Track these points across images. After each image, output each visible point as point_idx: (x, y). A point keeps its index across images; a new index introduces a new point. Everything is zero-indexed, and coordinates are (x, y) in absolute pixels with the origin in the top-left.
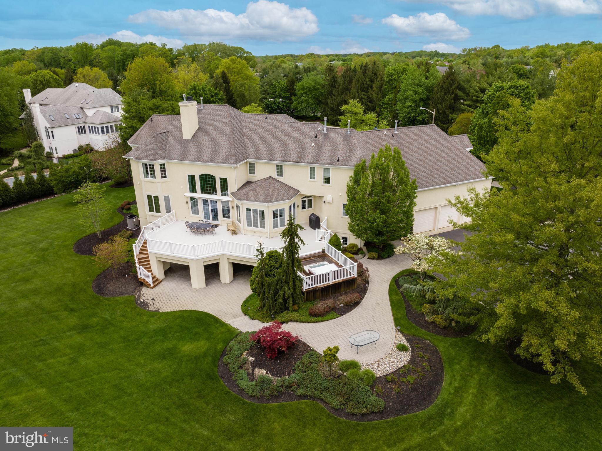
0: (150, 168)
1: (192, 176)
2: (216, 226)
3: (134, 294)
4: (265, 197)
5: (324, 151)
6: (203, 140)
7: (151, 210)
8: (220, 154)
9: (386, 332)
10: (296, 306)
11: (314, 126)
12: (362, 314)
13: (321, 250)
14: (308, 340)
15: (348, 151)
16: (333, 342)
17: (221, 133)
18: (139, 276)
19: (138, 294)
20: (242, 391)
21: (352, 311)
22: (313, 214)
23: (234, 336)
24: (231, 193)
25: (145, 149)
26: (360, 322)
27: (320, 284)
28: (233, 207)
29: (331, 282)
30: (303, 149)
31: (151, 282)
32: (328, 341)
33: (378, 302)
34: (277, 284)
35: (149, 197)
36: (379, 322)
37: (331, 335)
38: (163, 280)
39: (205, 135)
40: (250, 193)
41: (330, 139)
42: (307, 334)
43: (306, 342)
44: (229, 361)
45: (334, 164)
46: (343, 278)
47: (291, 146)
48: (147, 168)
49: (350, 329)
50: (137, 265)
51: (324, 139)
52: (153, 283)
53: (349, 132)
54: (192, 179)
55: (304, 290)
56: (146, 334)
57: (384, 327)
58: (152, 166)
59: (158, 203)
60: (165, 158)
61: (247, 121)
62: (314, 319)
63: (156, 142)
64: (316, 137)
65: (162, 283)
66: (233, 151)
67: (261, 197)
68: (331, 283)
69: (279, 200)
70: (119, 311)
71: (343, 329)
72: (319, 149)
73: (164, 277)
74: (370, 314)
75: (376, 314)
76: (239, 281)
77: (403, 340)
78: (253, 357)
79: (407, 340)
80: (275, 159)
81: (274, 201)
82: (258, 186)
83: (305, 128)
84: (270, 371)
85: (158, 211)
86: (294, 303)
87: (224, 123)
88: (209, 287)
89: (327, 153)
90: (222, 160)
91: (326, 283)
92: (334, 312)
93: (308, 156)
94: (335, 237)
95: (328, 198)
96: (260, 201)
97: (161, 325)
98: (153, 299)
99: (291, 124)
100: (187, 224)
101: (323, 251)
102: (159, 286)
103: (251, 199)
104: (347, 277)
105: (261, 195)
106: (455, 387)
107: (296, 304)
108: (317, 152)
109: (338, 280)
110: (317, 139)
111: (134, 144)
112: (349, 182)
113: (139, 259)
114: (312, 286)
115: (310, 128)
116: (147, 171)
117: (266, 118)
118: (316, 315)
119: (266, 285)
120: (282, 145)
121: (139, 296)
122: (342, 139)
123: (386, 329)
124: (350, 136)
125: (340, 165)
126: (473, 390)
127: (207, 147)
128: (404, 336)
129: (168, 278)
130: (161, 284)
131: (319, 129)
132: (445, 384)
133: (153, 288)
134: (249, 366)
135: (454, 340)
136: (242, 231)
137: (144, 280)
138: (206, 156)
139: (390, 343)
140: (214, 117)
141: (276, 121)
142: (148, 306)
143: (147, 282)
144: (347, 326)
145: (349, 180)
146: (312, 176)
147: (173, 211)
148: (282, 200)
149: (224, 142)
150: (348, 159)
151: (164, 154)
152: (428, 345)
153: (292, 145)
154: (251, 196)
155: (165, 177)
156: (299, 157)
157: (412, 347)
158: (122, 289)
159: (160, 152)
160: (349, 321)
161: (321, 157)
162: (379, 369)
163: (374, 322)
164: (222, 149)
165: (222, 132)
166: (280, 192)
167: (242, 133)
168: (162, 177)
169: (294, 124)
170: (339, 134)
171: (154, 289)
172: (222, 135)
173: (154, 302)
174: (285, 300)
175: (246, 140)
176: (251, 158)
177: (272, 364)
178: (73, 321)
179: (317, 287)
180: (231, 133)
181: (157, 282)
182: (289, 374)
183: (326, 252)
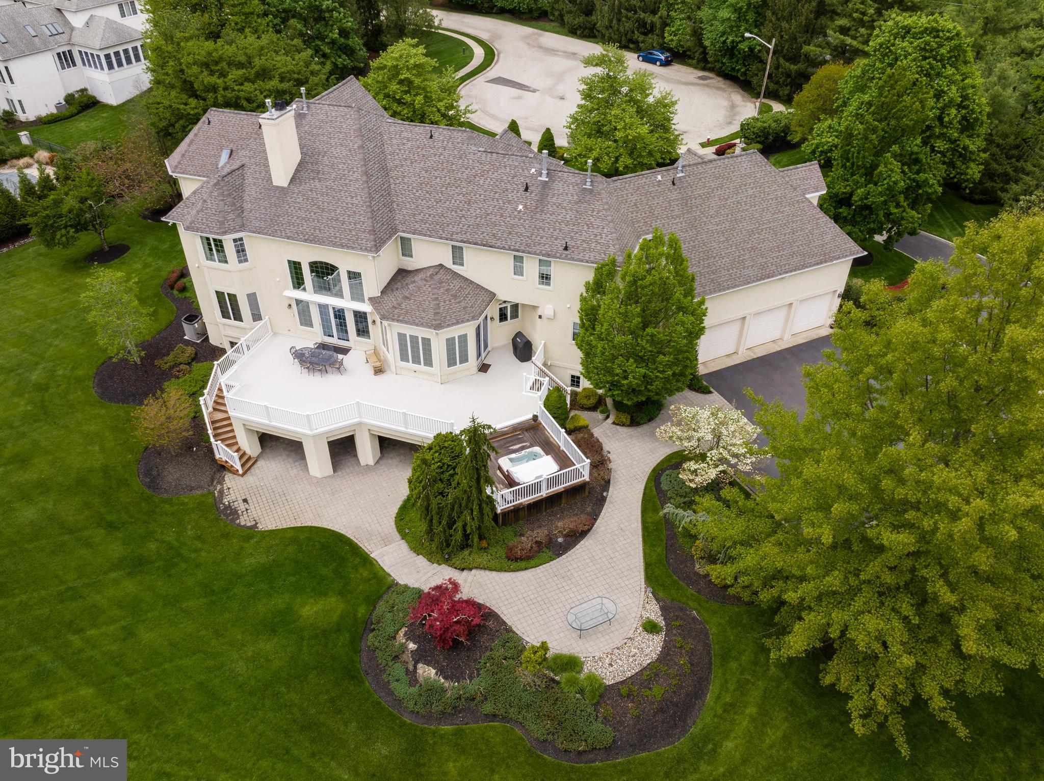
0: (216, 245)
1: (295, 263)
2: (345, 351)
3: (211, 488)
4: (431, 316)
5: (541, 224)
6: (311, 191)
7: (225, 315)
8: (345, 226)
9: (628, 592)
10: (484, 542)
11: (524, 162)
12: (594, 554)
13: (530, 416)
14: (503, 608)
15: (586, 228)
16: (542, 612)
17: (344, 175)
18: (217, 456)
19: (219, 487)
20: (399, 702)
21: (577, 547)
22: (519, 334)
23: (384, 589)
24: (370, 299)
25: (202, 210)
26: (588, 570)
27: (526, 499)
28: (374, 322)
29: (544, 493)
31: (238, 466)
32: (534, 610)
33: (622, 526)
34: (453, 509)
35: (220, 295)
36: (619, 571)
37: (539, 599)
38: (258, 457)
39: (313, 179)
40: (403, 306)
41: (554, 195)
42: (502, 595)
43: (499, 613)
44: (377, 644)
45: (558, 255)
46: (565, 485)
47: (480, 208)
48: (209, 244)
49: (572, 586)
50: (212, 440)
51: (542, 195)
52: (243, 466)
53: (588, 184)
54: (295, 268)
55: (499, 511)
56: (240, 577)
57: (627, 583)
58: (219, 244)
59: (237, 305)
60: (242, 228)
61: (394, 141)
62: (514, 565)
63: (222, 194)
64: (526, 189)
65: (259, 464)
66: (370, 222)
67: (423, 315)
68: (544, 495)
69: (458, 323)
70: (190, 527)
71: (560, 586)
72: (532, 218)
73: (260, 450)
74: (606, 554)
75: (617, 554)
76: (390, 461)
77: (654, 612)
78: (415, 643)
79: (662, 609)
80: (449, 236)
81: (449, 326)
82: (419, 288)
83: (505, 166)
84: (441, 671)
85: (238, 317)
86: (481, 538)
87: (350, 151)
88: (340, 473)
89: (546, 229)
90: (349, 240)
91: (537, 495)
92: (547, 551)
93: (510, 233)
94: (556, 394)
95: (547, 310)
96: (422, 325)
97: (263, 559)
98: (245, 501)
99: (479, 154)
100: (293, 351)
101: (535, 418)
102: (252, 470)
103: (406, 319)
104: (573, 482)
105: (424, 311)
107: (485, 538)
108: (527, 226)
109: (557, 488)
110: (528, 194)
111: (179, 173)
112: (585, 294)
113: (213, 422)
114: (513, 504)
115: (516, 167)
116: (211, 250)
117: (431, 137)
118: (516, 559)
119: (434, 512)
120: (461, 205)
121: (221, 492)
122: (576, 197)
123: (630, 586)
124: (591, 191)
125: (569, 259)
126: (752, 710)
127: (319, 207)
128: (657, 599)
129: (268, 451)
130: (255, 466)
131: (533, 170)
132: (710, 698)
133: (242, 475)
134: (408, 657)
135: (737, 610)
136: (393, 368)
137: (227, 462)
138: (320, 230)
139: (634, 615)
140: (330, 133)
141: (450, 145)
142: (238, 518)
143: (232, 466)
144: (566, 579)
145: (583, 290)
146: (518, 271)
147: (266, 319)
148: (463, 322)
149: (352, 198)
150: (585, 245)
151: (239, 221)
152: (694, 619)
153: (481, 206)
154: (407, 312)
155: (246, 260)
156: (494, 235)
157: (667, 625)
158: (190, 480)
159: (232, 216)
160: (570, 568)
161: (534, 237)
162: (611, 669)
163: (611, 570)
164: (349, 216)
165: (346, 172)
166: (459, 302)
167: (385, 171)
168: (240, 262)
169: (484, 154)
170: (571, 187)
171: (246, 477)
172: (347, 181)
173: (247, 506)
174: (466, 536)
175: (393, 186)
176: (404, 231)
177: (445, 658)
178: (115, 549)
179: (521, 504)
180: (364, 178)
181: (248, 463)
182: (471, 678)
183: (540, 419)
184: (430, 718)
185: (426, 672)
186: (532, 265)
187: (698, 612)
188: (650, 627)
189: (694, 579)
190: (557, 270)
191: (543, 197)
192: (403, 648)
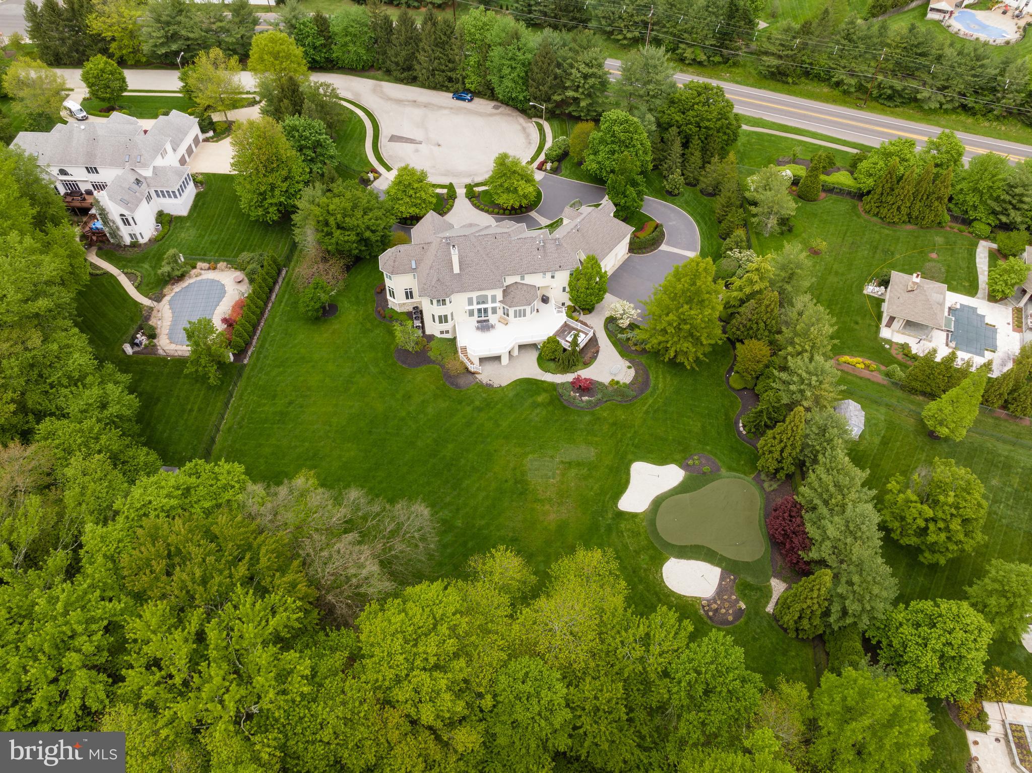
1: (470, 298)
2: (489, 321)
3: (476, 381)
5: (548, 260)
6: (470, 272)
7: (441, 323)
8: (489, 282)
9: (619, 361)
11: (533, 240)
12: (604, 355)
13: (565, 322)
14: (592, 377)
15: (563, 258)
18: (473, 370)
21: (599, 355)
22: (544, 296)
26: (606, 360)
28: (500, 308)
30: (534, 261)
32: (599, 374)
35: (440, 317)
37: (598, 371)
38: (483, 366)
41: (548, 249)
42: (589, 374)
44: (566, 398)
45: (558, 269)
49: (605, 366)
53: (557, 242)
57: (617, 359)
59: (447, 318)
60: (453, 293)
66: (497, 278)
68: (585, 344)
71: (601, 366)
72: (545, 260)
74: (607, 354)
75: (609, 352)
76: (522, 352)
78: (577, 393)
79: (629, 362)
80: (521, 273)
84: (589, 396)
85: (447, 322)
86: (578, 362)
88: (510, 361)
89: (551, 262)
90: (493, 286)
92: (593, 359)
93: (540, 267)
95: (553, 286)
103: (518, 305)
104: (590, 336)
106: (655, 377)
108: (544, 263)
115: (531, 242)
117: (496, 238)
118: (587, 364)
121: (480, 381)
124: (559, 245)
125: (561, 270)
128: (627, 360)
129: (485, 363)
131: (537, 242)
132: (651, 377)
133: (481, 373)
134: (578, 397)
136: (511, 322)
137: (476, 371)
138: (483, 286)
139: (624, 366)
141: (504, 239)
142: (493, 385)
146: (544, 277)
150: (565, 264)
151: (451, 291)
152: (637, 361)
154: (515, 302)
155: (451, 302)
156: (533, 269)
157: (633, 365)
158: (469, 380)
160: (600, 361)
161: (548, 265)
162: (626, 380)
163: (612, 357)
164: (488, 277)
167: (487, 255)
170: (552, 245)
173: (492, 381)
174: (573, 364)
176: (504, 276)
177: (588, 393)
180: (486, 262)
182: (597, 395)
184: (592, 408)
185: (585, 398)
186: (549, 275)
188: (629, 367)
189: (632, 352)
190: (557, 274)
191: (545, 251)
192: (575, 396)
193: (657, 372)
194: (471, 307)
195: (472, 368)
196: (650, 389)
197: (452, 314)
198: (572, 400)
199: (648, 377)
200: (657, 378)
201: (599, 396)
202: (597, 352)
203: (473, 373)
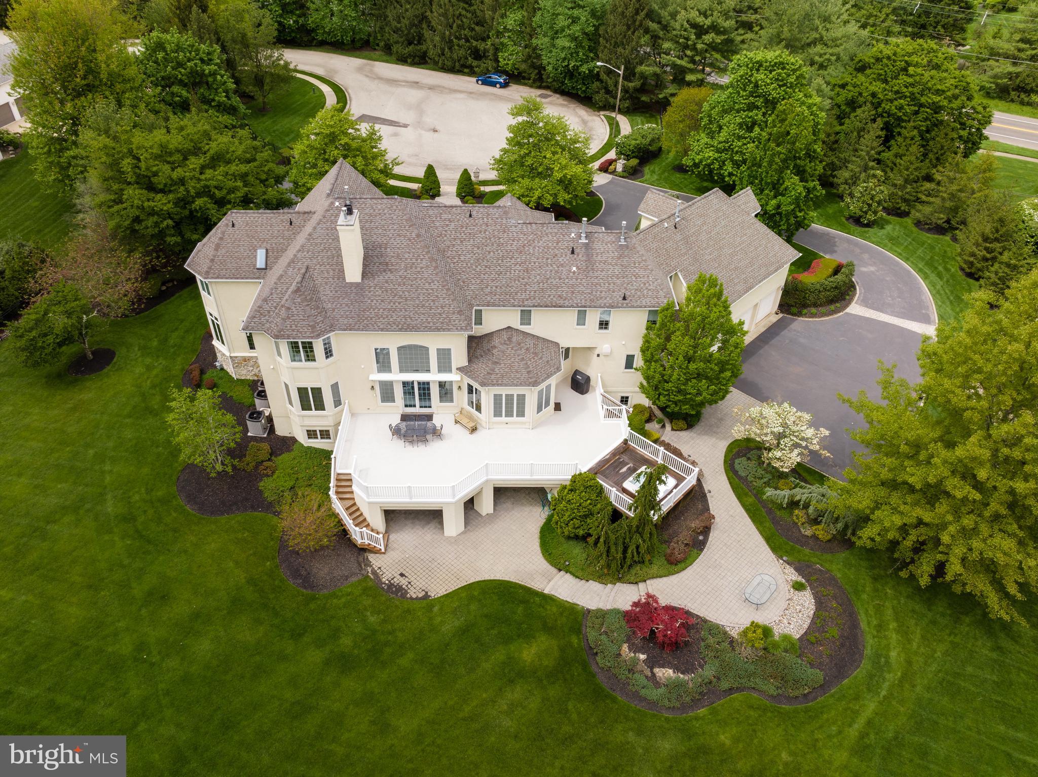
0: (305, 347)
1: (382, 349)
3: (364, 572)
5: (596, 281)
6: (387, 282)
7: (306, 408)
8: (433, 311)
10: (648, 556)
11: (562, 228)
12: (725, 541)
13: (620, 442)
15: (634, 279)
17: (413, 263)
18: (357, 542)
19: (370, 570)
21: (710, 539)
22: (578, 372)
23: (580, 617)
24: (457, 369)
28: (460, 388)
30: (560, 279)
35: (302, 391)
39: (384, 271)
40: (496, 370)
41: (597, 254)
42: (682, 595)
43: (689, 609)
45: (617, 305)
46: (684, 492)
47: (539, 275)
49: (726, 571)
51: (588, 255)
53: (622, 240)
54: (382, 354)
57: (761, 557)
58: (308, 346)
59: (320, 397)
60: (329, 329)
63: (306, 299)
64: (573, 252)
67: (518, 375)
71: (718, 574)
72: (587, 277)
74: (734, 539)
75: (741, 537)
77: (793, 574)
79: (796, 569)
80: (518, 303)
83: (547, 234)
84: (677, 669)
85: (320, 407)
87: (410, 240)
89: (603, 285)
90: (442, 323)
91: (669, 506)
92: (693, 549)
93: (573, 292)
95: (605, 349)
98: (403, 575)
99: (520, 226)
100: (392, 428)
101: (626, 442)
104: (688, 489)
106: (875, 626)
108: (585, 285)
109: (680, 496)
110: (576, 256)
115: (556, 233)
116: (298, 352)
117: (470, 216)
118: (677, 563)
120: (521, 274)
121: (376, 574)
122: (616, 253)
123: (765, 559)
124: (627, 247)
125: (628, 307)
126: (893, 625)
127: (400, 297)
129: (392, 524)
131: (573, 235)
132: (863, 625)
136: (487, 425)
138: (411, 318)
139: (782, 581)
141: (490, 221)
144: (719, 567)
146: (581, 322)
147: (345, 403)
149: (430, 284)
150: (639, 293)
152: (820, 570)
153: (539, 272)
154: (503, 376)
155: (332, 356)
156: (559, 296)
157: (807, 581)
159: (320, 319)
160: (715, 558)
161: (594, 293)
162: (792, 626)
163: (745, 550)
164: (433, 301)
165: (414, 260)
167: (441, 252)
168: (327, 358)
169: (524, 225)
170: (609, 245)
171: (388, 553)
172: (419, 269)
173: (407, 579)
175: (452, 265)
176: (477, 305)
177: (673, 658)
182: (702, 667)
183: (631, 444)
184: (684, 708)
185: (665, 673)
186: (594, 318)
187: (821, 565)
188: (798, 587)
189: (803, 541)
190: (617, 319)
191: (589, 258)
192: (636, 661)
193: (879, 610)
194: (385, 377)
195: (358, 534)
196: (866, 665)
197: (335, 388)
198: (623, 675)
199: (854, 625)
200: (880, 627)
201: (709, 671)
202: (706, 531)
203: (363, 550)
